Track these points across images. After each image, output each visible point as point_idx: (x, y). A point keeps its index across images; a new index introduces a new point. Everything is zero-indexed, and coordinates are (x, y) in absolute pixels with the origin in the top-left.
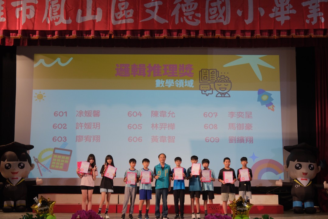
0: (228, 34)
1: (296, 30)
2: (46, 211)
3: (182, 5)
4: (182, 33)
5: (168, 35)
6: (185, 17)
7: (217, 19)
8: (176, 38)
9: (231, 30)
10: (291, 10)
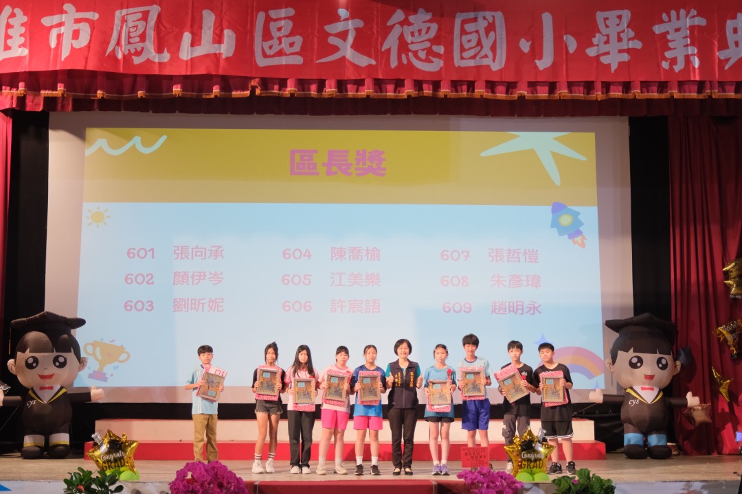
0: (501, 88)
1: (641, 82)
2: (119, 462)
3: (405, 27)
4: (403, 86)
5: (376, 91)
6: (410, 54)
7: (478, 58)
8: (392, 97)
9: (506, 80)
10: (631, 42)
